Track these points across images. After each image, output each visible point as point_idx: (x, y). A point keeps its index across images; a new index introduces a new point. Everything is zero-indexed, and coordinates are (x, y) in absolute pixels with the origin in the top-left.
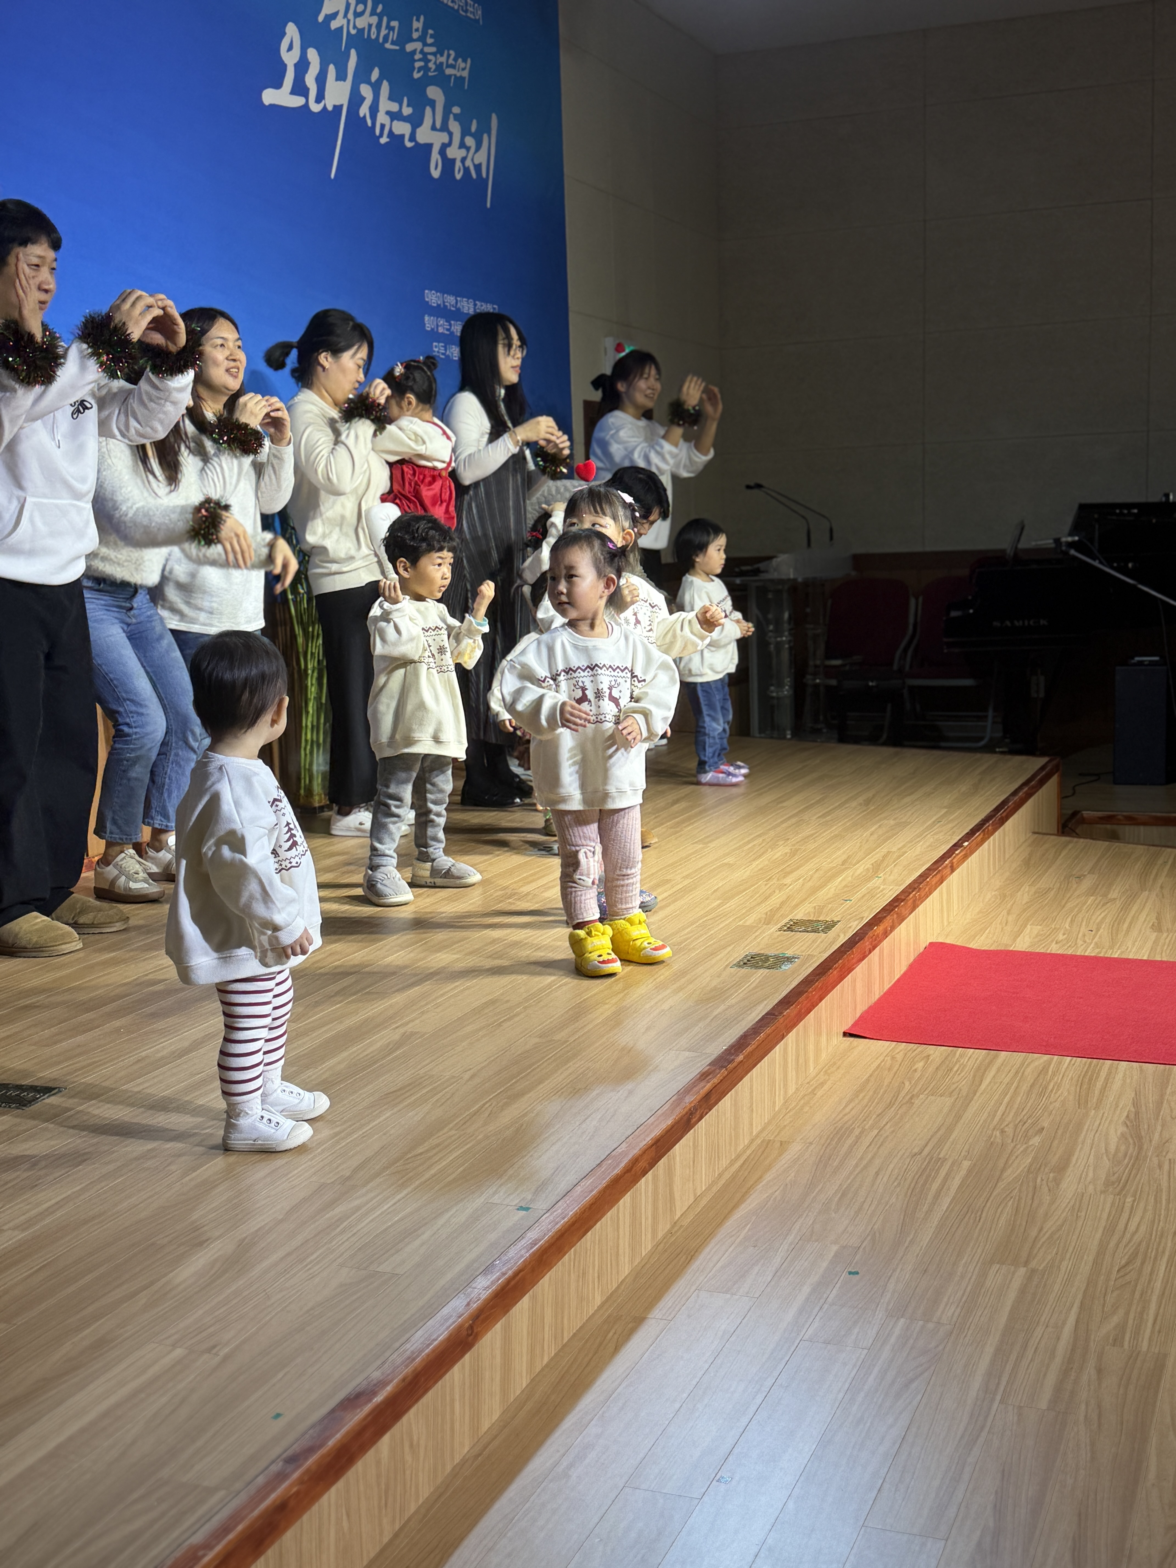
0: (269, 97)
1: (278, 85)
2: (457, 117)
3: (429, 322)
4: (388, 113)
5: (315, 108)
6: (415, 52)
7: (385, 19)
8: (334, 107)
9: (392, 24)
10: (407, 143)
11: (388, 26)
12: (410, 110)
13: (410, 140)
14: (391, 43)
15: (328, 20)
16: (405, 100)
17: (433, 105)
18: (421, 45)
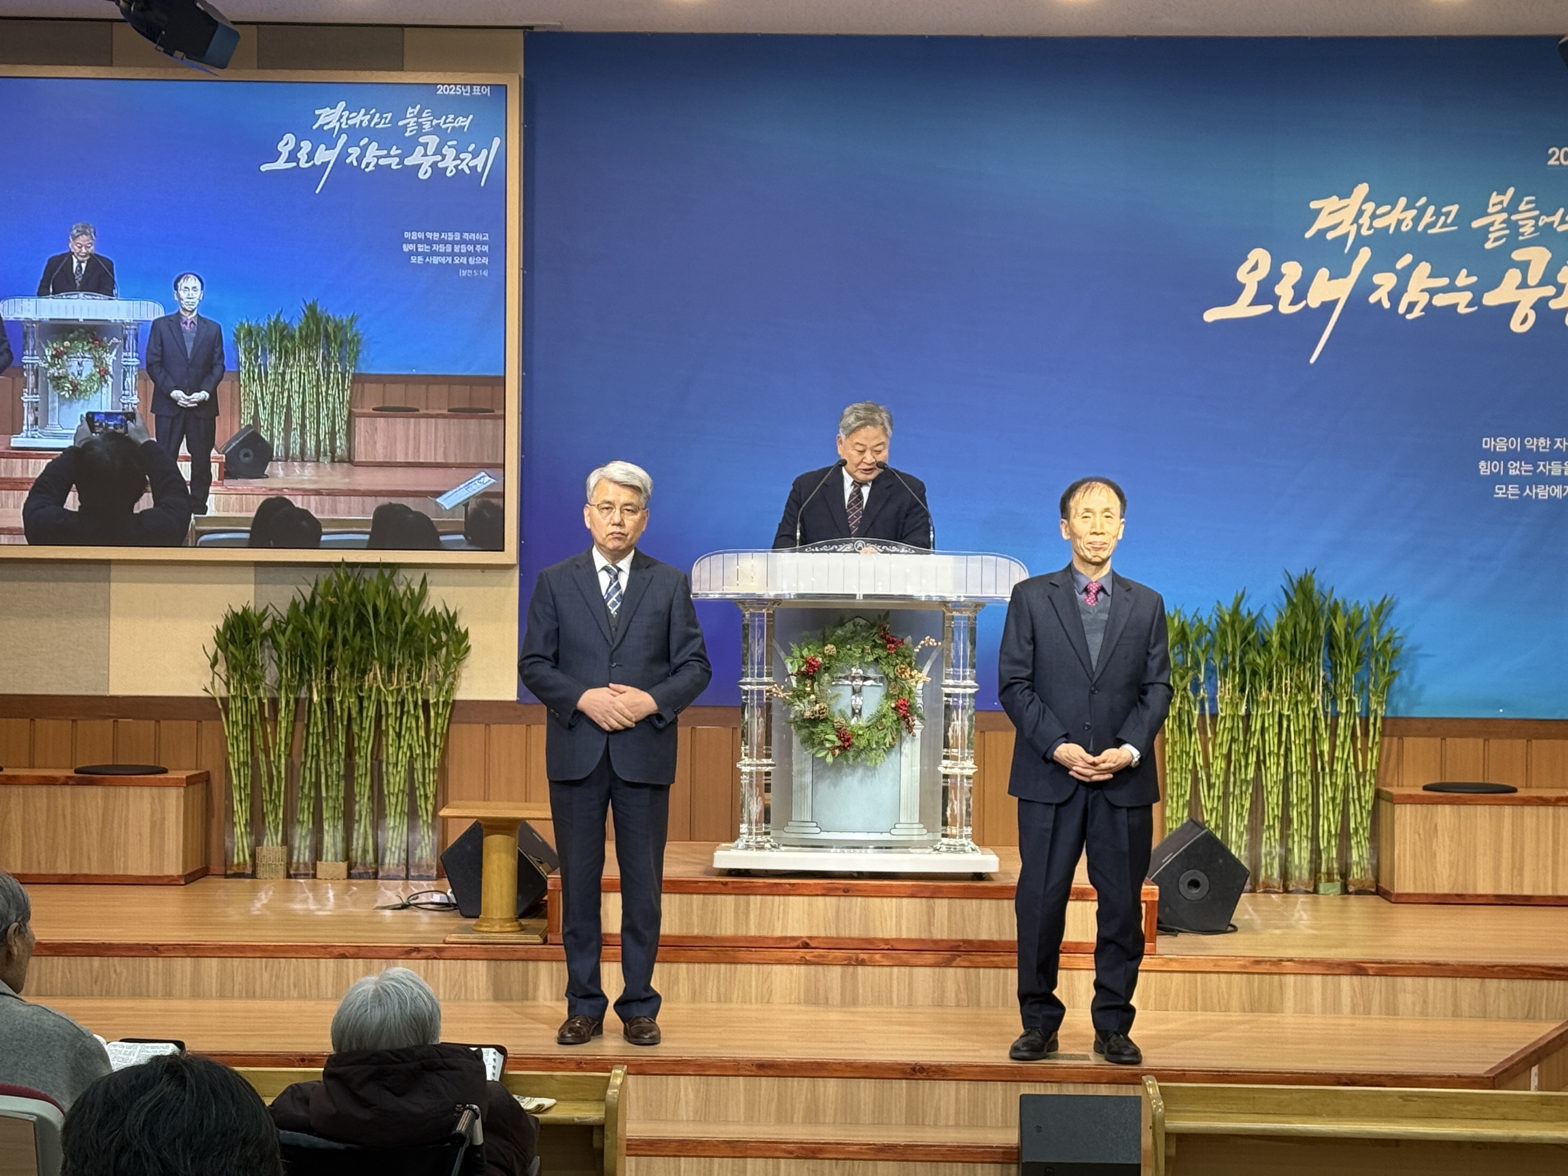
0: (1215, 314)
1: (1229, 303)
3: (1488, 468)
4: (1422, 291)
5: (1287, 309)
6: (1492, 224)
7: (1431, 209)
8: (1323, 304)
9: (1444, 210)
10: (1462, 310)
11: (1438, 214)
12: (1474, 279)
13: (1468, 306)
14: (1441, 227)
15: (1322, 233)
16: (1464, 272)
17: (1524, 267)
18: (1504, 216)
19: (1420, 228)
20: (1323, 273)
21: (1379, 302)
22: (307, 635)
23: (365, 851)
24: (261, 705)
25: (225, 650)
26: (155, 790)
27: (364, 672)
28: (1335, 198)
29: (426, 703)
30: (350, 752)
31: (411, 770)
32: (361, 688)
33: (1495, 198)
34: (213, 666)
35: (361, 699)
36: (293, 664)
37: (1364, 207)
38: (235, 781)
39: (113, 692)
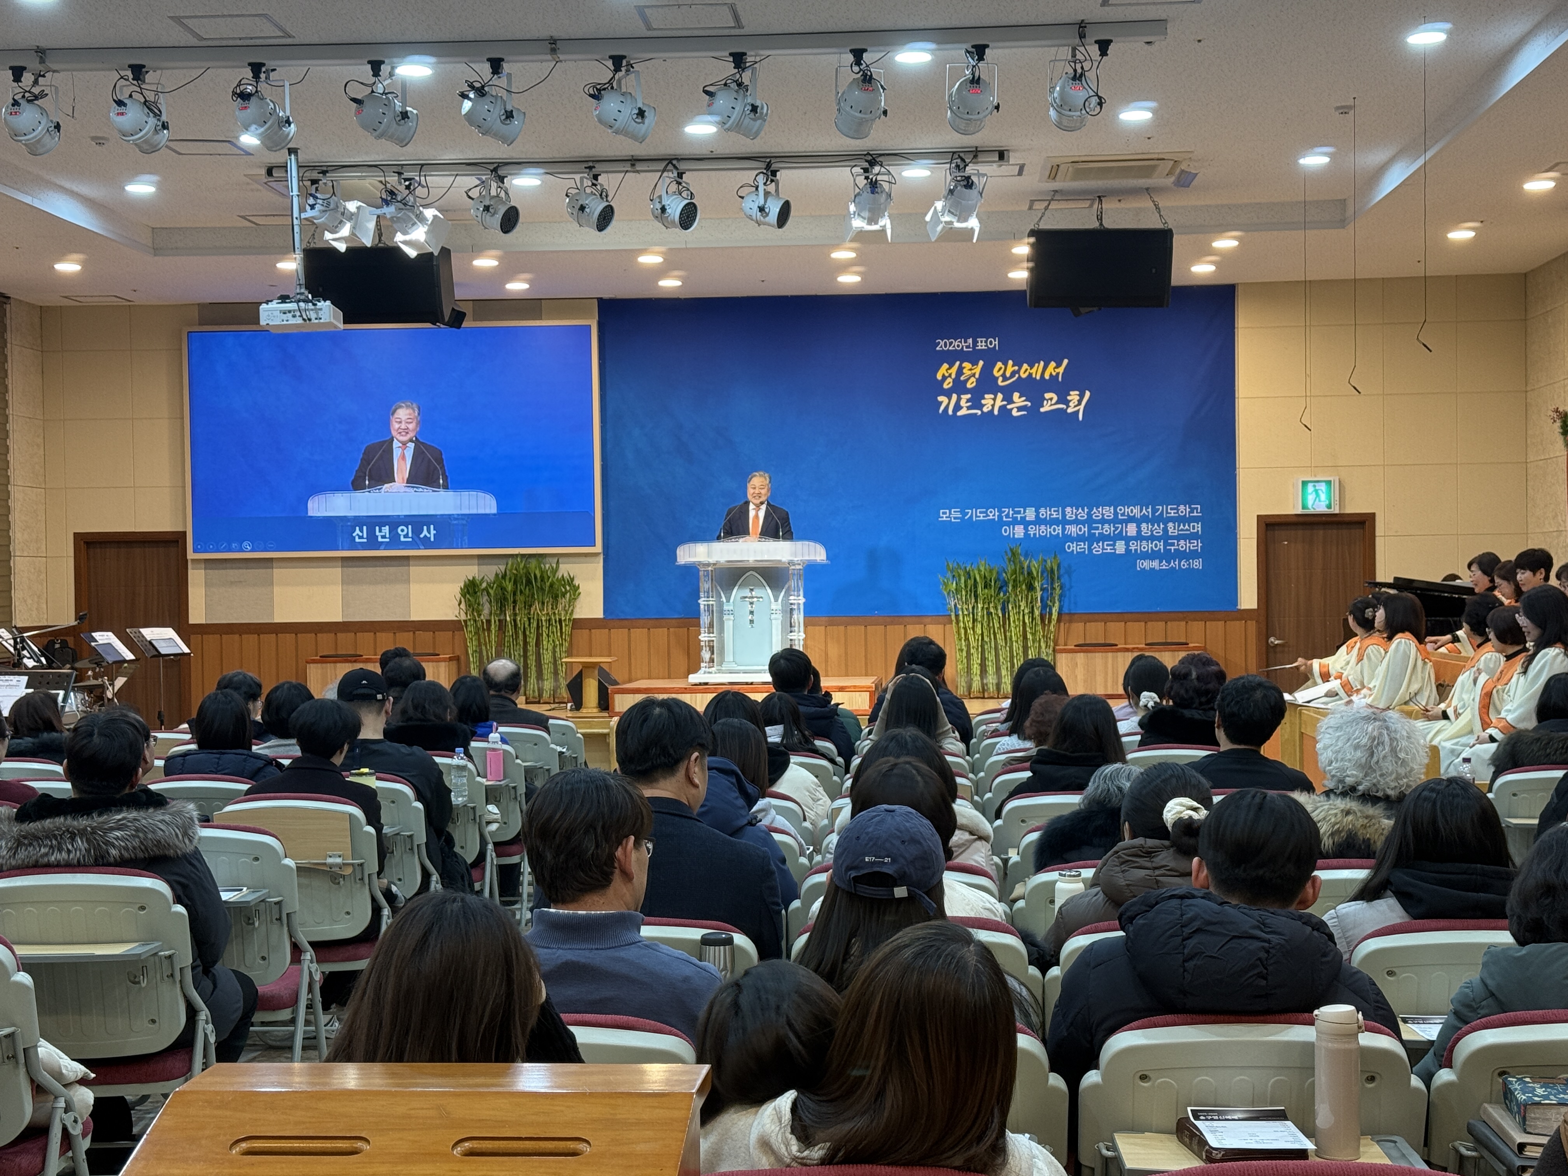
22: (503, 589)
23: (534, 691)
24: (483, 623)
25: (465, 598)
26: (434, 664)
27: (530, 606)
29: (560, 620)
30: (526, 643)
31: (554, 652)
32: (529, 614)
34: (459, 605)
35: (529, 619)
36: (497, 603)
38: (471, 659)
39: (413, 618)
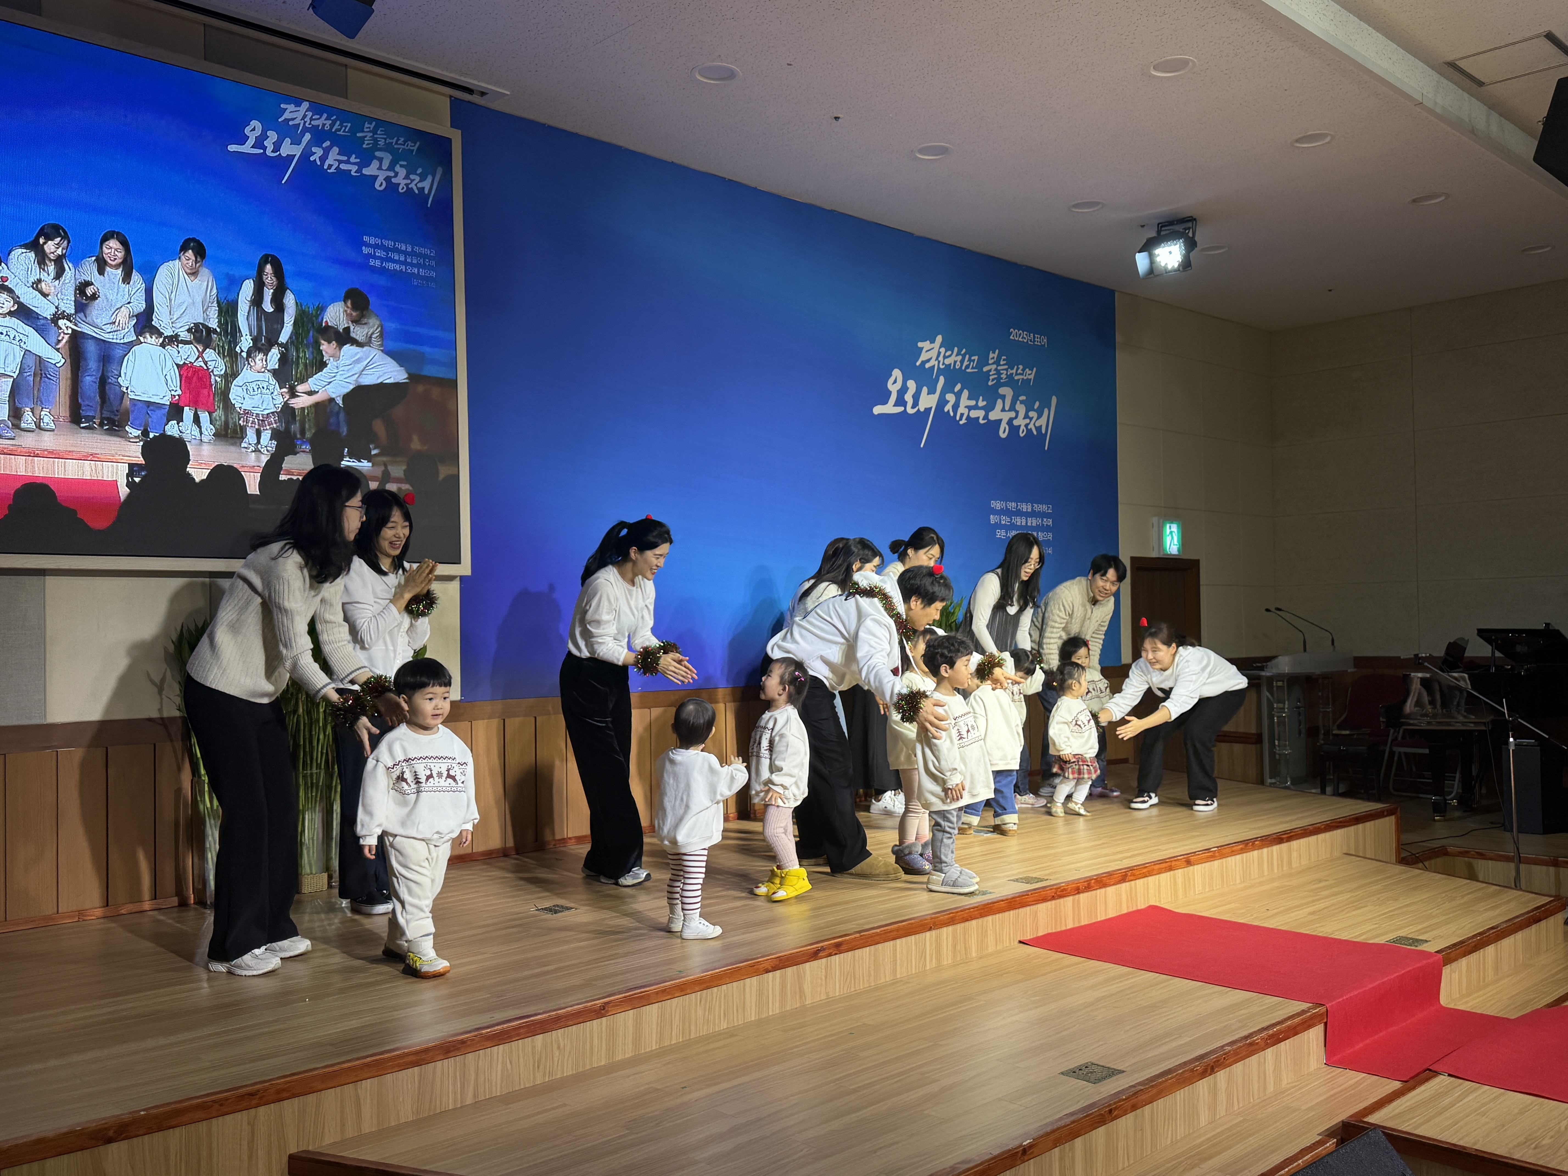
0: (878, 410)
1: (885, 402)
2: (1022, 402)
3: (993, 519)
4: (966, 407)
5: (910, 411)
6: (990, 371)
7: (967, 356)
8: (925, 409)
9: (973, 358)
10: (982, 422)
11: (970, 360)
12: (985, 403)
13: (983, 419)
14: (973, 368)
15: (924, 363)
16: (981, 398)
17: (1003, 397)
18: (994, 366)
19: (963, 368)
20: (925, 390)
21: (949, 411)
28: (928, 342)
33: (991, 355)
37: (941, 350)
39: (52, 719)
